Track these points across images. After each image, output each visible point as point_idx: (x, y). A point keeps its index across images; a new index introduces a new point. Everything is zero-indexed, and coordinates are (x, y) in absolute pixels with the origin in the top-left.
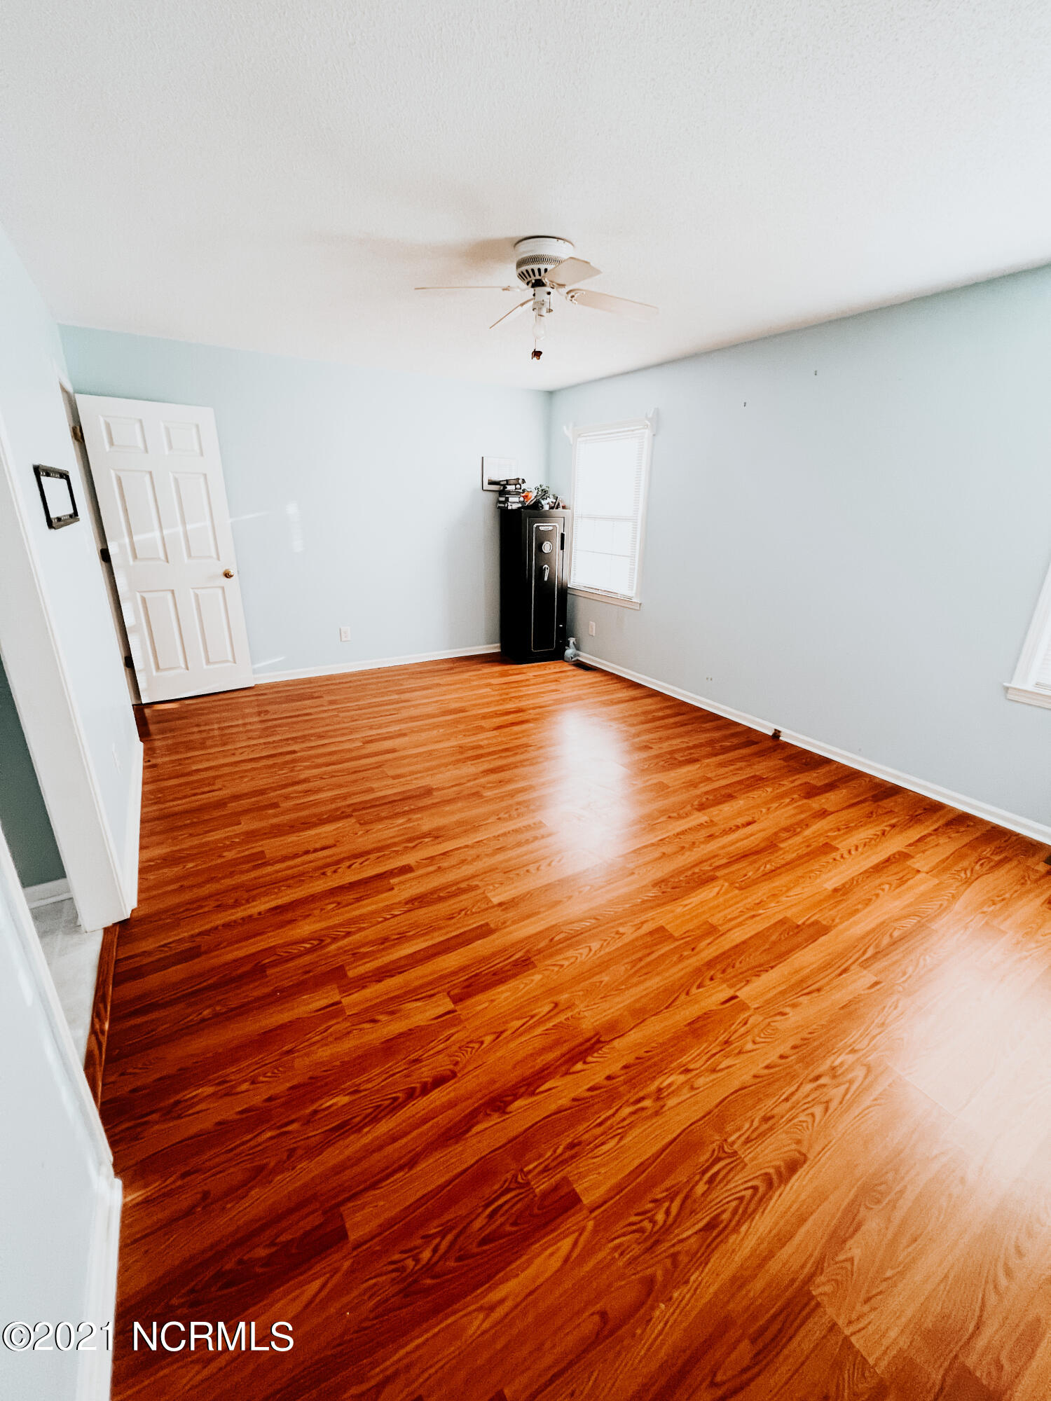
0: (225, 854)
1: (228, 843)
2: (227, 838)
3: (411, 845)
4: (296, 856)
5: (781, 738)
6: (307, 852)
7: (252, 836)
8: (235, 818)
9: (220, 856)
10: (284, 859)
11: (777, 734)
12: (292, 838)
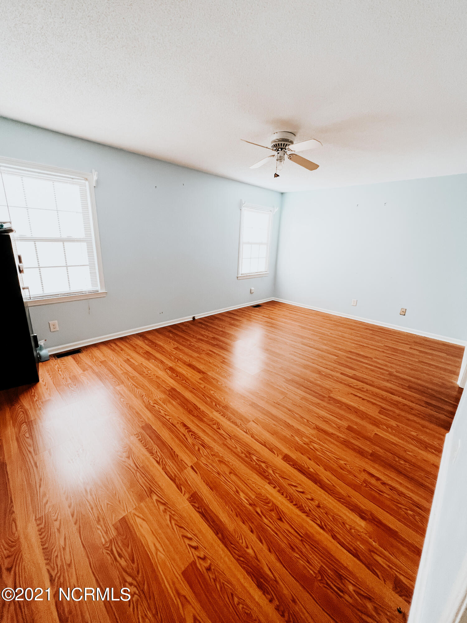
0: (395, 425)
1: (390, 429)
2: (387, 432)
3: (330, 376)
4: (368, 401)
5: (196, 318)
6: (363, 399)
7: (376, 423)
8: (375, 440)
9: (398, 426)
10: (374, 404)
11: (194, 318)
12: (362, 408)
